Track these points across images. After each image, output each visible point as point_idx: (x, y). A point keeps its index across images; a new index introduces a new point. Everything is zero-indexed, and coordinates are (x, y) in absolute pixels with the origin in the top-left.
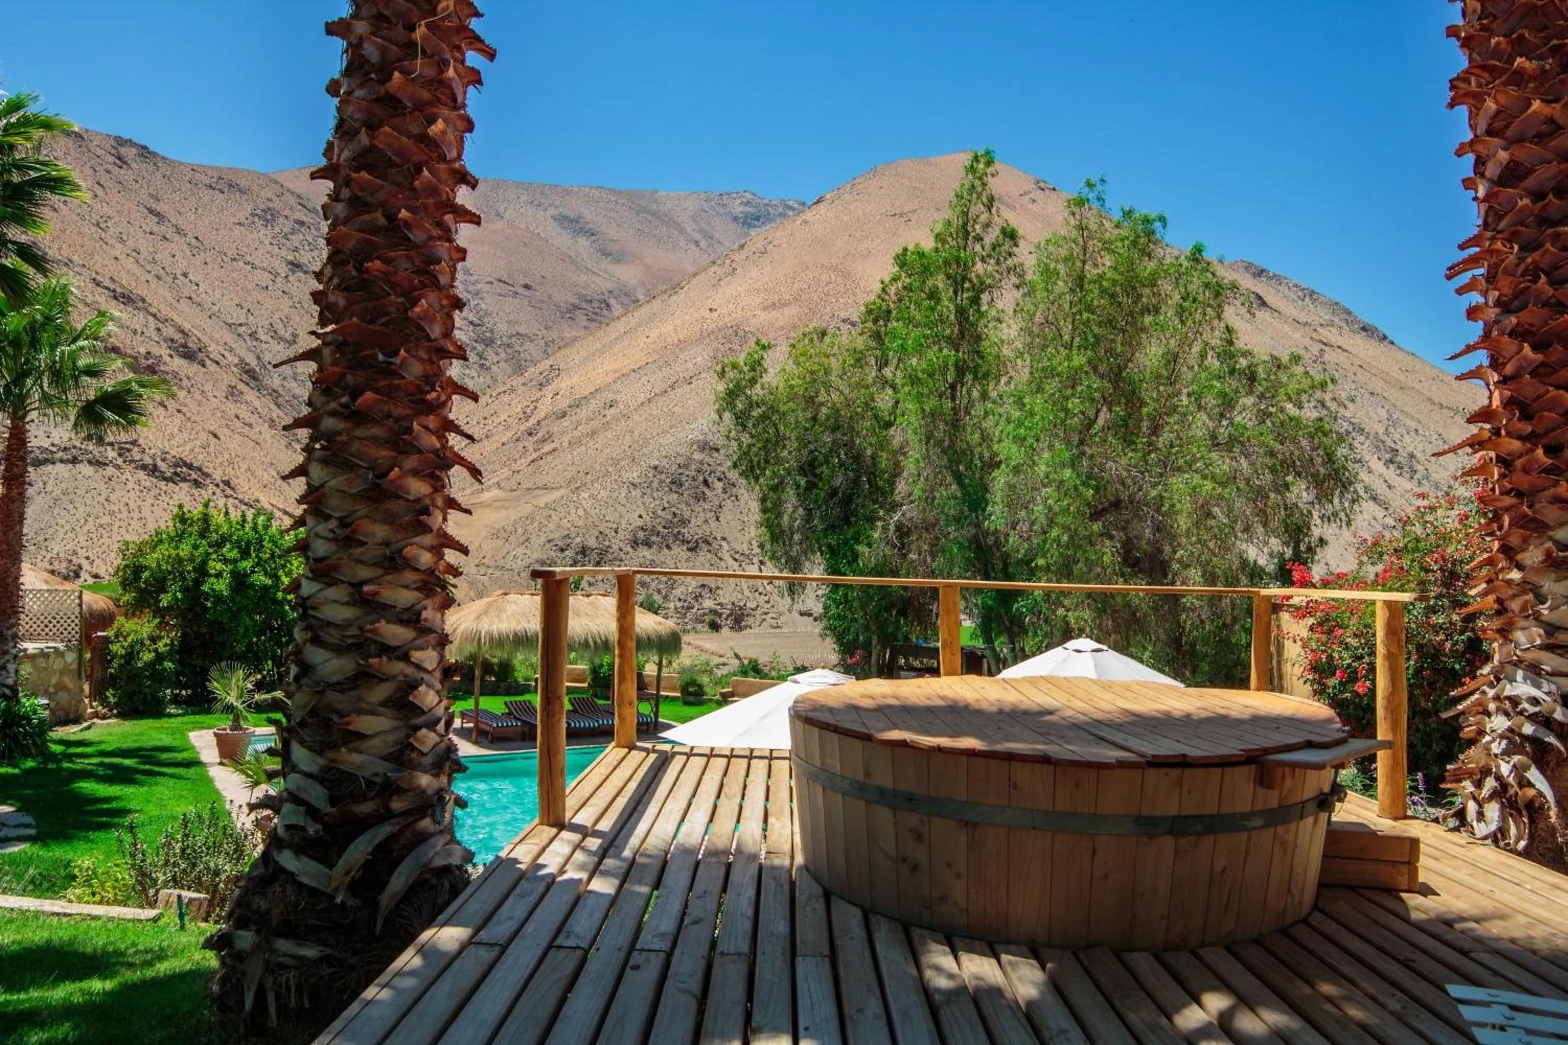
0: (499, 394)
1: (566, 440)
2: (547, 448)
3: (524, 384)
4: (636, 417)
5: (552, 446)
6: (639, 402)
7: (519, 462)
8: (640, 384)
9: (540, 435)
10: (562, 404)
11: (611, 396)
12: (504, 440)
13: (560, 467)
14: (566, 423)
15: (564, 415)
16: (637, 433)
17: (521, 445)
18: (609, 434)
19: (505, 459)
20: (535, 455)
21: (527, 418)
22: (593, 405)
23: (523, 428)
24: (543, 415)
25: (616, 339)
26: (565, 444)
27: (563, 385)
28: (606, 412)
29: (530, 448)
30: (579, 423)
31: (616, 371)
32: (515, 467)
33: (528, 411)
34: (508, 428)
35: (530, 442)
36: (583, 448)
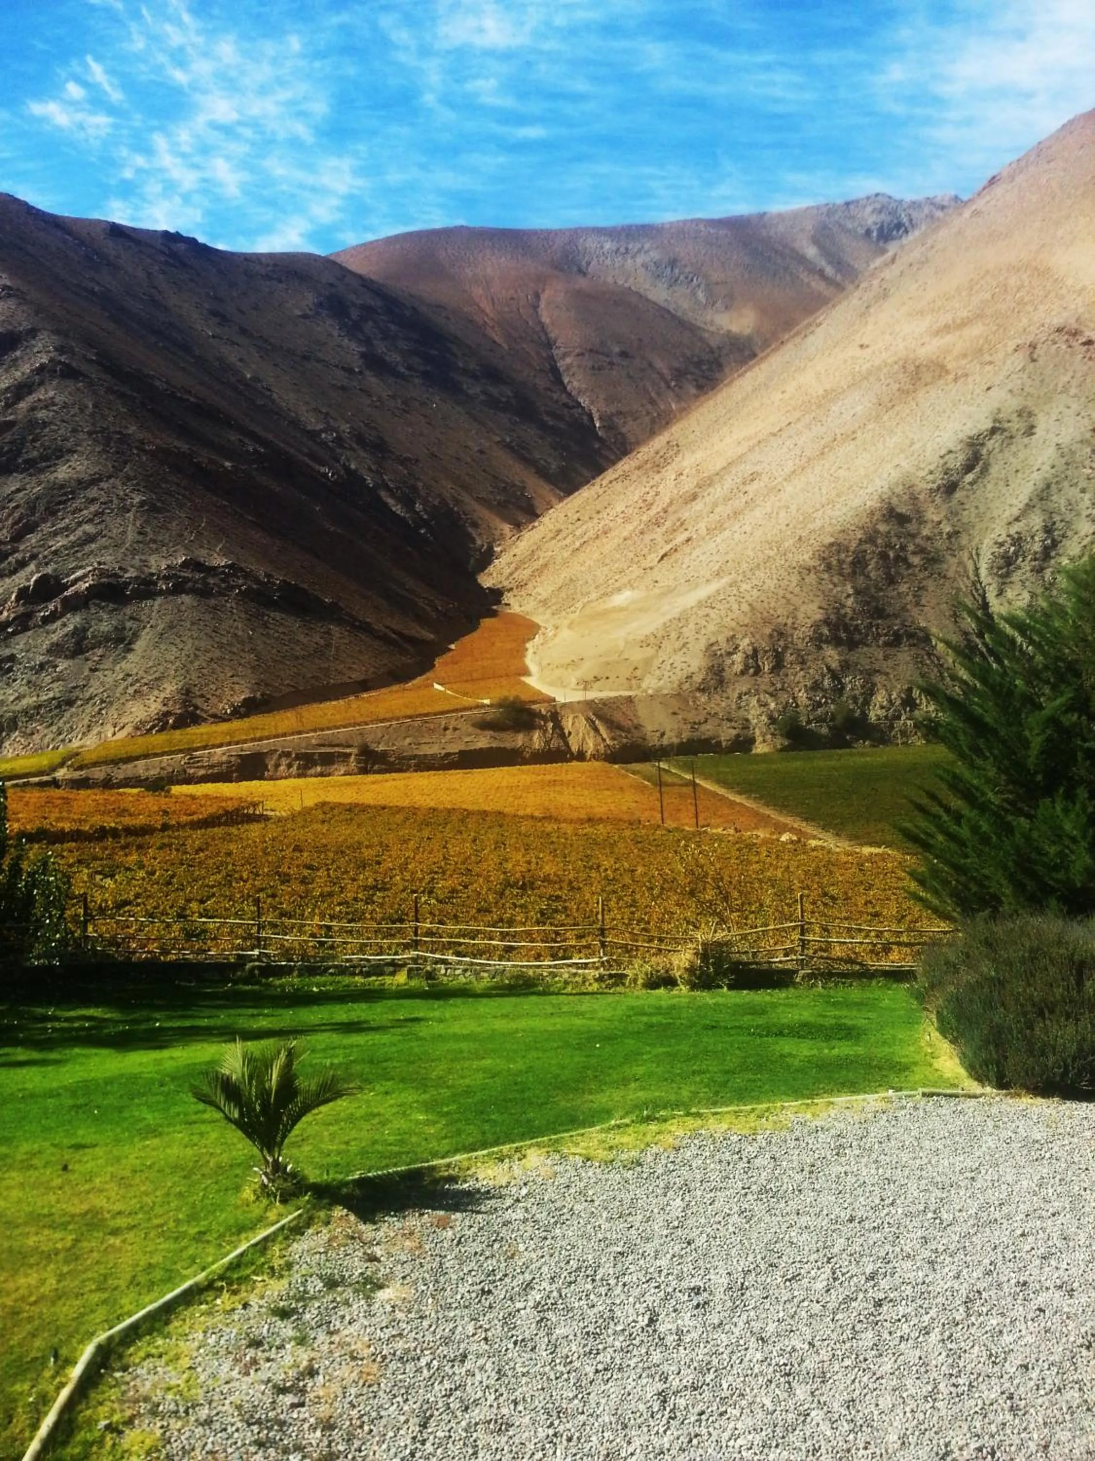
0: (611, 482)
1: (702, 526)
2: (681, 537)
3: (639, 468)
4: (789, 488)
5: (686, 535)
6: (787, 471)
7: (649, 558)
8: (785, 449)
9: (668, 524)
10: (688, 485)
11: (749, 468)
12: (625, 534)
13: (701, 558)
14: (698, 506)
15: (694, 497)
16: (793, 508)
17: (648, 538)
18: (758, 513)
19: (631, 555)
20: (667, 548)
21: (649, 506)
22: (729, 482)
23: (645, 518)
24: (667, 500)
25: (744, 399)
26: (703, 531)
27: (685, 463)
28: (747, 488)
29: (659, 539)
30: (715, 505)
31: (749, 439)
32: (646, 563)
33: (649, 498)
34: (627, 520)
35: (658, 534)
36: (727, 533)
